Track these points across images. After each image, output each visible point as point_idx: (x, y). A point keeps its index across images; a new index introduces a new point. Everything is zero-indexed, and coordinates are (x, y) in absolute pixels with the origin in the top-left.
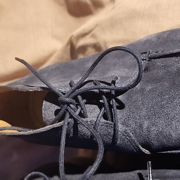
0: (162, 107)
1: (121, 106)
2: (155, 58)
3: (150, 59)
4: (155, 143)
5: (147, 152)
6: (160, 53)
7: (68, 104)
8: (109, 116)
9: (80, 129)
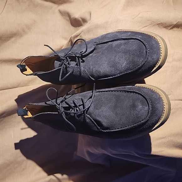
0: (97, 61)
1: (83, 61)
2: (99, 44)
3: (97, 44)
4: (96, 75)
5: (93, 79)
6: (101, 42)
7: (64, 60)
8: (78, 64)
9: (68, 70)
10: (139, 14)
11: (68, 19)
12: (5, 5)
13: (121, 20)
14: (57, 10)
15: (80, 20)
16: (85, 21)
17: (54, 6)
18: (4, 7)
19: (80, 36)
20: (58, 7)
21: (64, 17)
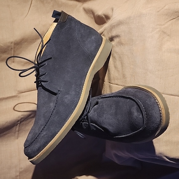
10: (165, 6)
11: (92, 16)
12: (30, 7)
13: (144, 14)
14: (81, 9)
15: (104, 17)
16: (107, 18)
17: (79, 4)
18: (29, 9)
19: (103, 34)
20: (82, 5)
21: (89, 15)
